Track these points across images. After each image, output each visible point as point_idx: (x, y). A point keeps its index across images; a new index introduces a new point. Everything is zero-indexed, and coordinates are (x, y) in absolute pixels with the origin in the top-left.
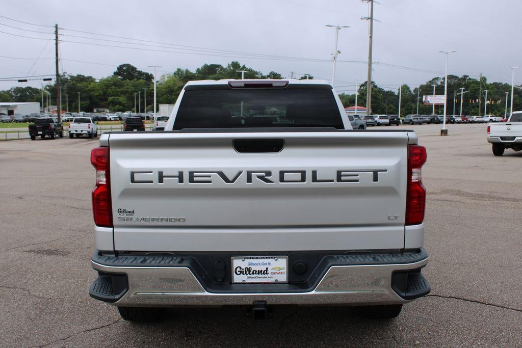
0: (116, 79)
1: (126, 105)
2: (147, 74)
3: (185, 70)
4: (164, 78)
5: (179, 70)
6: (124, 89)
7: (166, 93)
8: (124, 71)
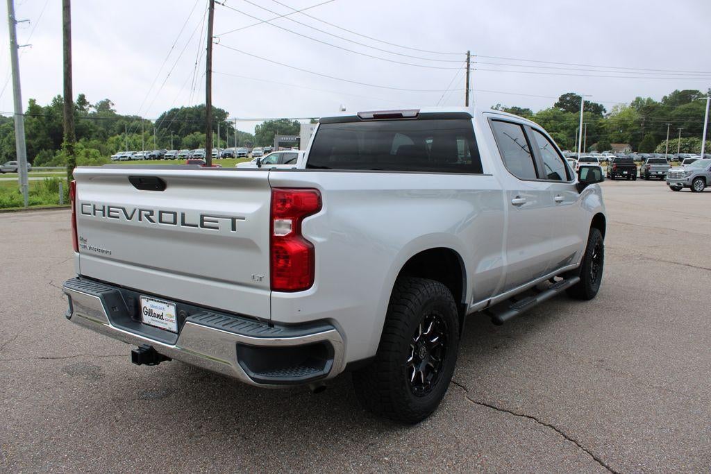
0: (556, 111)
1: (566, 143)
2: (595, 105)
3: (646, 99)
4: (617, 110)
5: (638, 99)
6: (564, 124)
7: (618, 128)
8: (568, 102)
